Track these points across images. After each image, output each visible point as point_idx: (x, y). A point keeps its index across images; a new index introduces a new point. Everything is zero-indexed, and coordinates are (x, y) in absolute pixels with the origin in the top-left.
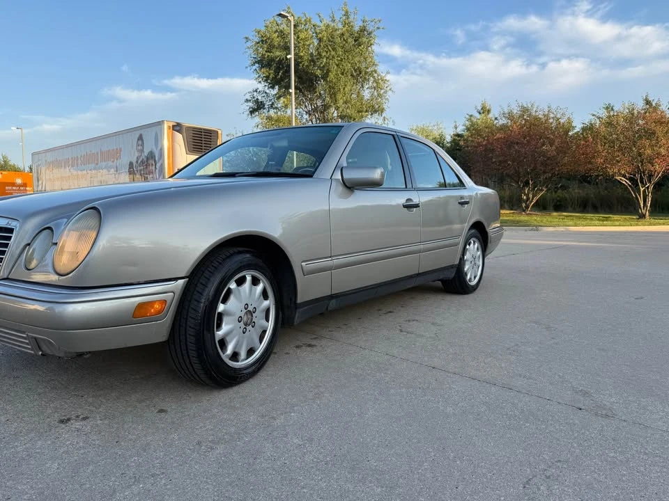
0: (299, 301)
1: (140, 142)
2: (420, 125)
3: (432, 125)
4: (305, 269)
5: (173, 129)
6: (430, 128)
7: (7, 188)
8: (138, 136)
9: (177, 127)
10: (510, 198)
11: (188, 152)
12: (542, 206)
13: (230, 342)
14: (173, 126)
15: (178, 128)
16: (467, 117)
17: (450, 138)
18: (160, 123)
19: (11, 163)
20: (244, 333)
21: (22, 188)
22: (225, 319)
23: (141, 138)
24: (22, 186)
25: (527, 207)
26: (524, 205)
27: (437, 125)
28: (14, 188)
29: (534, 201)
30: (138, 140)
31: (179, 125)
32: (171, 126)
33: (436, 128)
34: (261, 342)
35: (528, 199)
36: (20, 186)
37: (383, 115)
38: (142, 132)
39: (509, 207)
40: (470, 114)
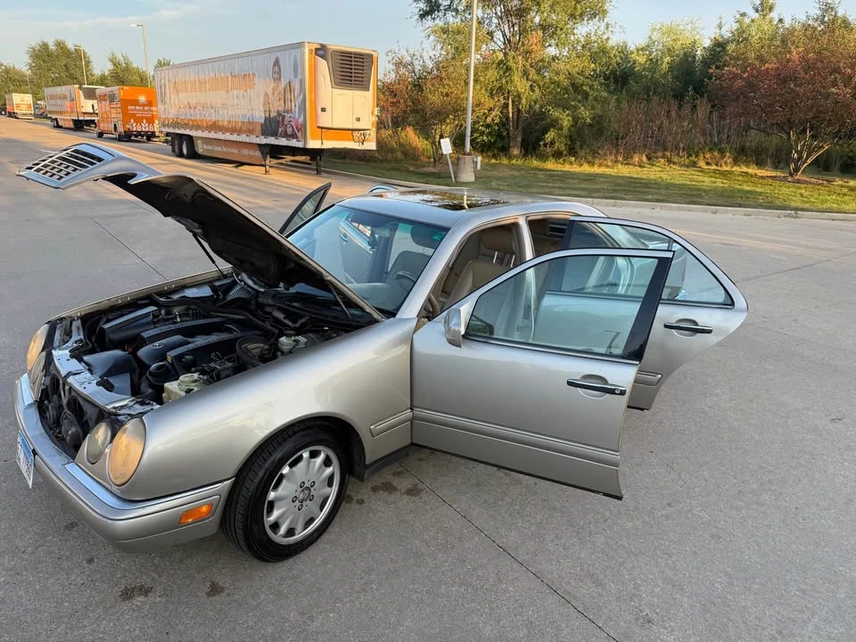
0: (368, 461)
1: (277, 69)
2: (667, 22)
3: (684, 22)
4: (373, 432)
5: (316, 54)
6: (682, 27)
7: (129, 107)
8: (273, 60)
9: (321, 51)
10: (777, 150)
11: (334, 85)
12: (823, 166)
13: (284, 522)
14: (317, 50)
15: (322, 53)
16: (738, 16)
17: (709, 41)
18: (300, 45)
19: (135, 65)
20: (299, 510)
21: (146, 108)
22: (277, 505)
23: (277, 63)
24: (146, 106)
25: (796, 170)
26: (792, 166)
27: (692, 23)
28: (137, 108)
29: (809, 162)
30: (274, 65)
31: (323, 47)
32: (313, 49)
33: (689, 28)
34: (321, 510)
35: (800, 158)
36: (144, 105)
37: (606, 20)
38: (279, 54)
39: (774, 163)
40: (742, 12)
